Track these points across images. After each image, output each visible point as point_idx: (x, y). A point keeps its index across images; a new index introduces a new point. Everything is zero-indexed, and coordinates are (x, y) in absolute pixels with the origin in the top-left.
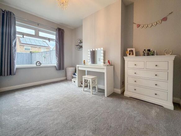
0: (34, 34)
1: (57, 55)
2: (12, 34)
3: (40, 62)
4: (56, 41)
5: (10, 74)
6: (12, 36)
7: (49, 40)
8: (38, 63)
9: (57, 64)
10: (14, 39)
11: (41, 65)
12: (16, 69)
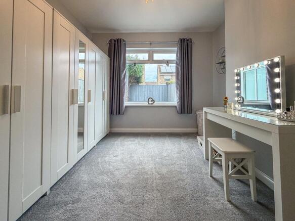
0: (147, 58)
1: (178, 86)
2: (121, 64)
3: (153, 98)
4: (177, 63)
5: (119, 113)
6: (122, 67)
7: (167, 62)
8: (150, 99)
9: (178, 102)
10: (124, 70)
11: (154, 104)
12: (126, 107)
